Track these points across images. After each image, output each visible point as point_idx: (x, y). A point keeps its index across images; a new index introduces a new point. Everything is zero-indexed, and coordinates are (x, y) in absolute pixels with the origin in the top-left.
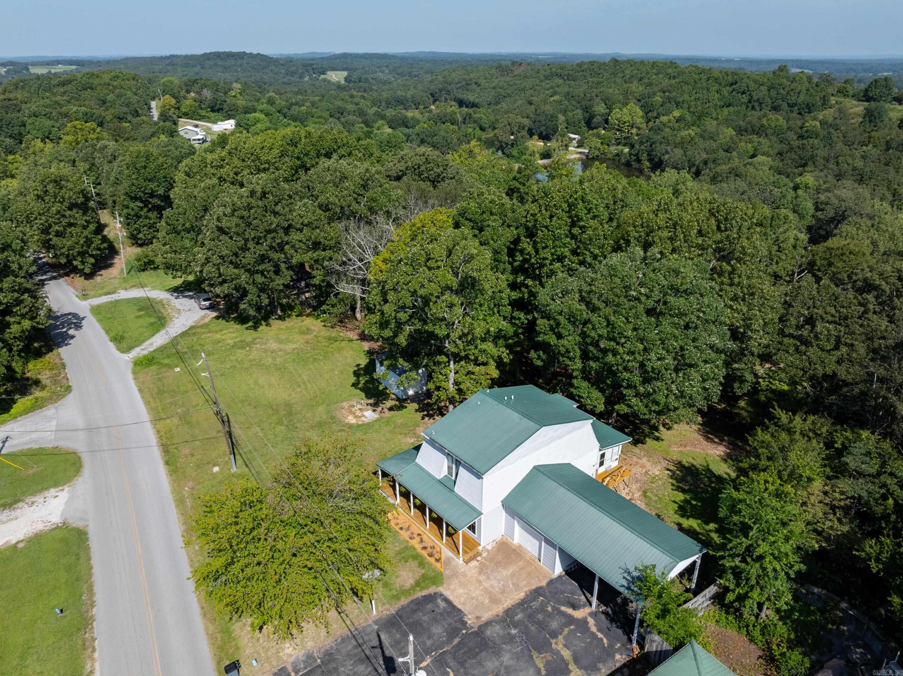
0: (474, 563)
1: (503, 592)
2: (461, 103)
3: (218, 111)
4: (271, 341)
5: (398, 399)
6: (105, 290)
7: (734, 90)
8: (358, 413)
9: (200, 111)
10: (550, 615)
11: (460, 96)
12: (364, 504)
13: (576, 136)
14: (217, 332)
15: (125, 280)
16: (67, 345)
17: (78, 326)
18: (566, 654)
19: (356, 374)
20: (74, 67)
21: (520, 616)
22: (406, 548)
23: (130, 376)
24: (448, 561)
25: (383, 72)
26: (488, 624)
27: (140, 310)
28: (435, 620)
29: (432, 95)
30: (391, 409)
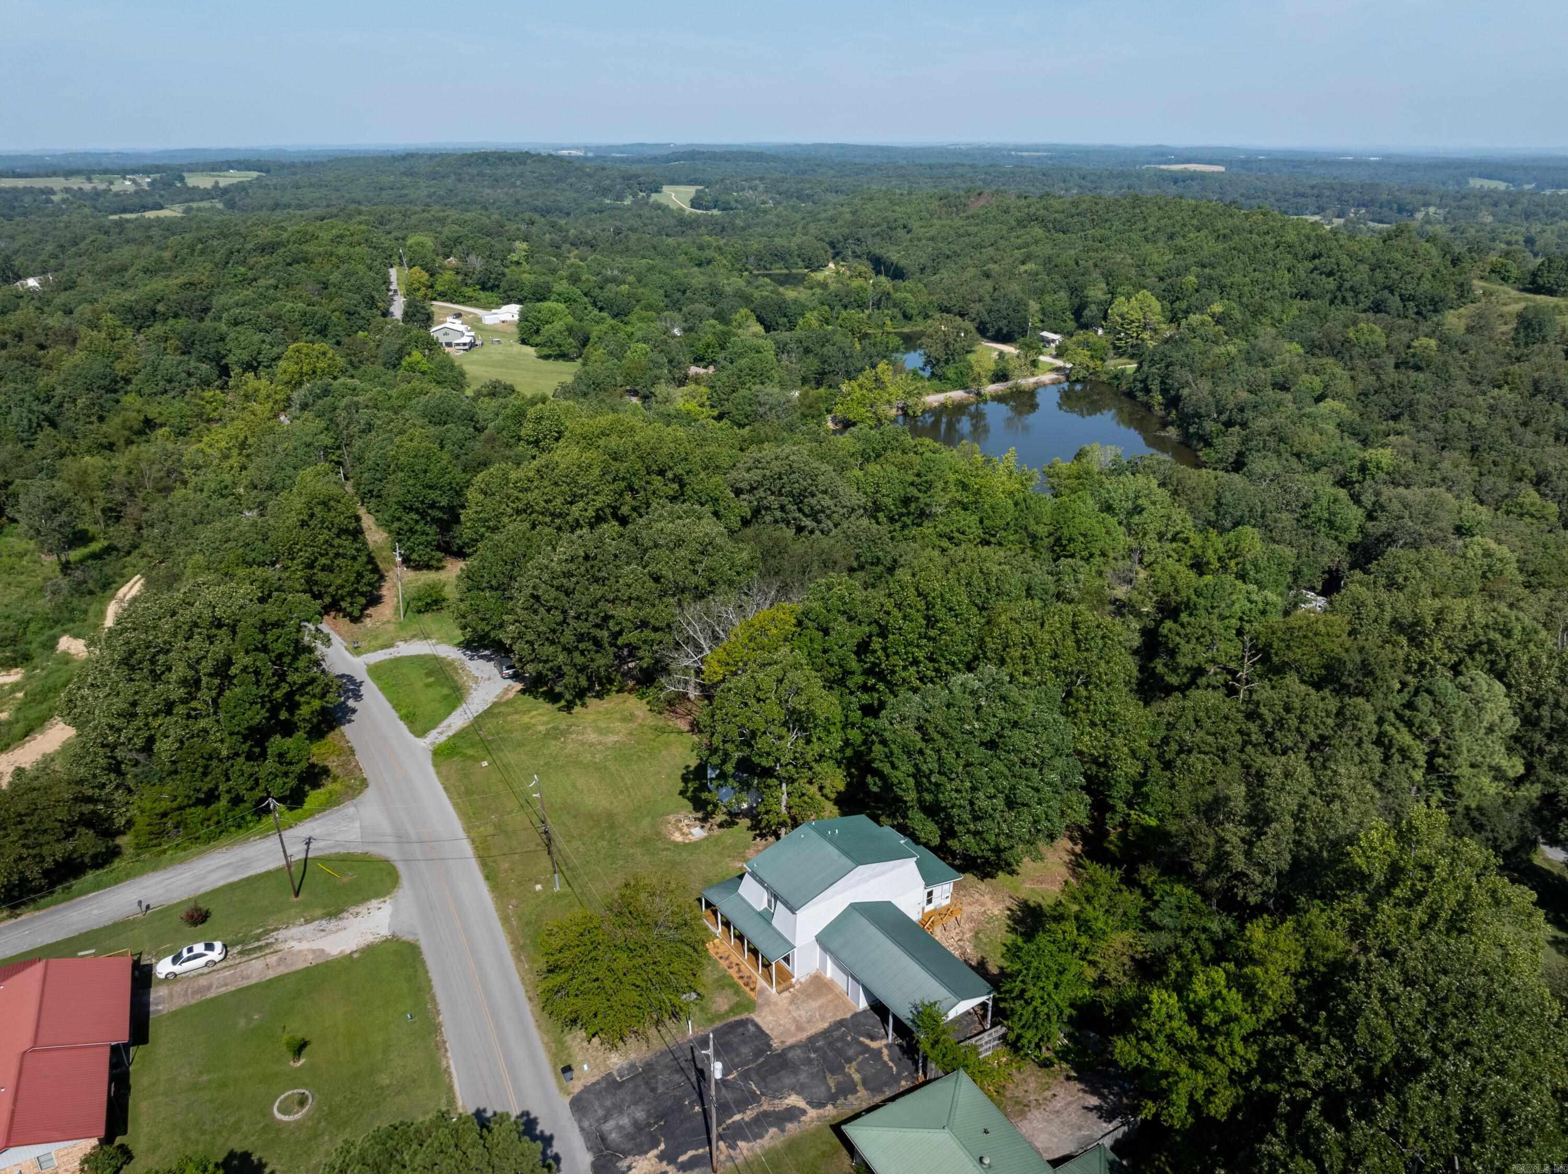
0: (786, 994)
1: (809, 1022)
2: (879, 265)
3: (492, 289)
4: (589, 730)
5: (730, 813)
6: (380, 642)
7: (1315, 269)
8: (685, 830)
9: (464, 289)
10: (849, 1044)
11: (877, 251)
12: (685, 933)
13: (1057, 337)
14: (524, 713)
15: (402, 627)
16: (350, 721)
17: (358, 696)
18: (857, 1077)
19: (685, 779)
20: (255, 174)
21: (820, 1043)
22: (724, 976)
23: (431, 769)
24: (762, 991)
25: (754, 188)
26: (792, 1047)
27: (429, 674)
28: (744, 1042)
29: (832, 245)
30: (721, 825)
